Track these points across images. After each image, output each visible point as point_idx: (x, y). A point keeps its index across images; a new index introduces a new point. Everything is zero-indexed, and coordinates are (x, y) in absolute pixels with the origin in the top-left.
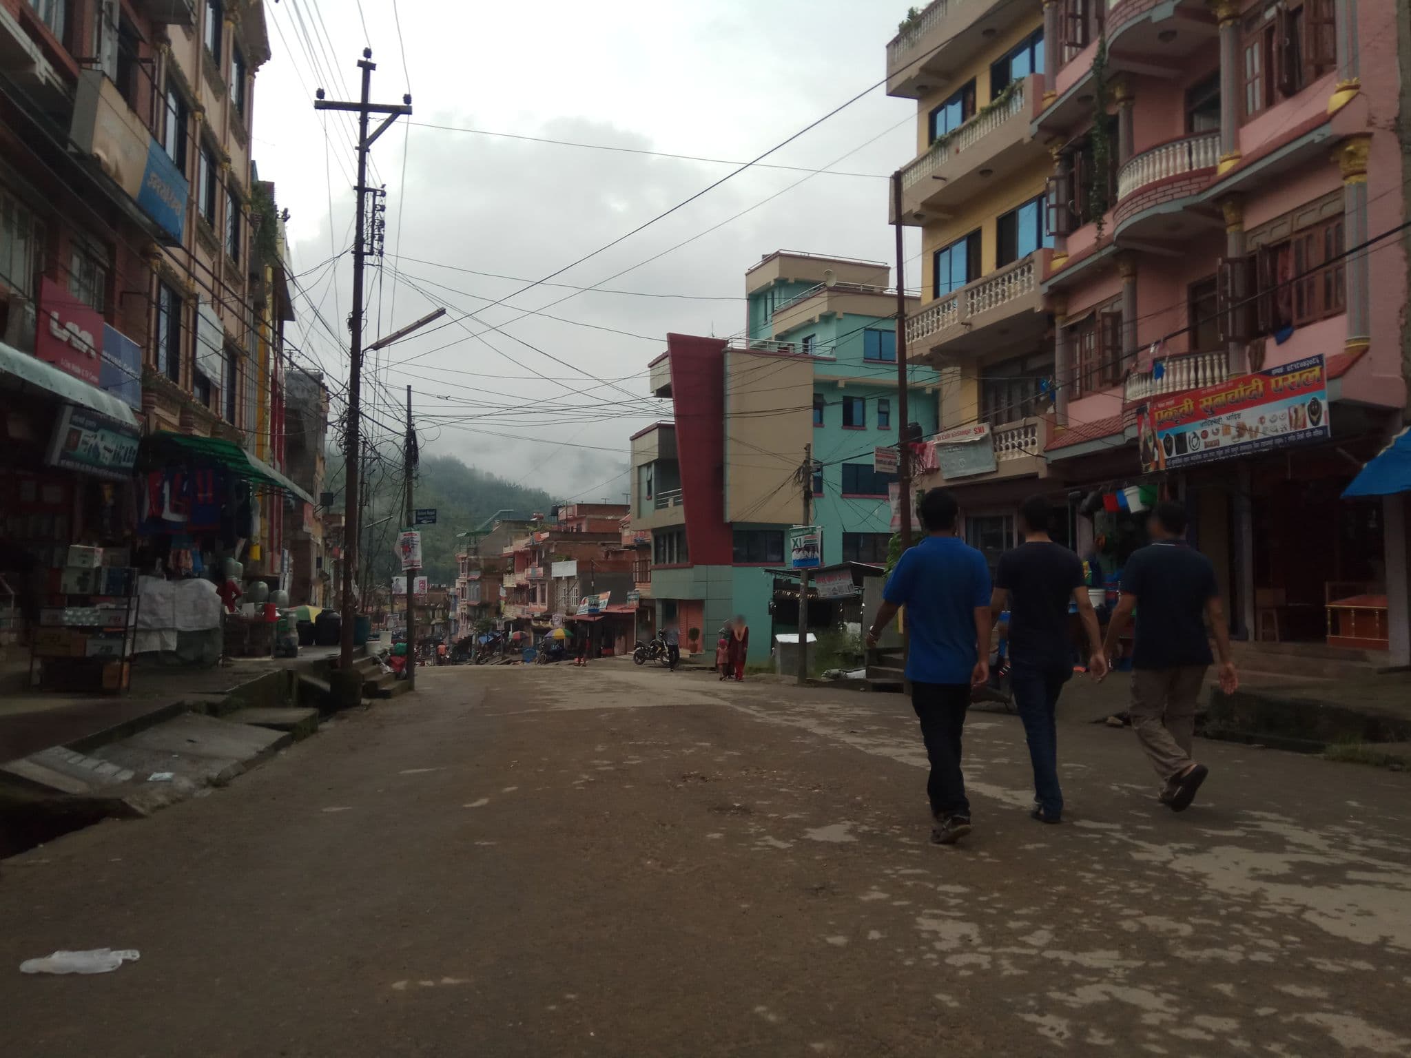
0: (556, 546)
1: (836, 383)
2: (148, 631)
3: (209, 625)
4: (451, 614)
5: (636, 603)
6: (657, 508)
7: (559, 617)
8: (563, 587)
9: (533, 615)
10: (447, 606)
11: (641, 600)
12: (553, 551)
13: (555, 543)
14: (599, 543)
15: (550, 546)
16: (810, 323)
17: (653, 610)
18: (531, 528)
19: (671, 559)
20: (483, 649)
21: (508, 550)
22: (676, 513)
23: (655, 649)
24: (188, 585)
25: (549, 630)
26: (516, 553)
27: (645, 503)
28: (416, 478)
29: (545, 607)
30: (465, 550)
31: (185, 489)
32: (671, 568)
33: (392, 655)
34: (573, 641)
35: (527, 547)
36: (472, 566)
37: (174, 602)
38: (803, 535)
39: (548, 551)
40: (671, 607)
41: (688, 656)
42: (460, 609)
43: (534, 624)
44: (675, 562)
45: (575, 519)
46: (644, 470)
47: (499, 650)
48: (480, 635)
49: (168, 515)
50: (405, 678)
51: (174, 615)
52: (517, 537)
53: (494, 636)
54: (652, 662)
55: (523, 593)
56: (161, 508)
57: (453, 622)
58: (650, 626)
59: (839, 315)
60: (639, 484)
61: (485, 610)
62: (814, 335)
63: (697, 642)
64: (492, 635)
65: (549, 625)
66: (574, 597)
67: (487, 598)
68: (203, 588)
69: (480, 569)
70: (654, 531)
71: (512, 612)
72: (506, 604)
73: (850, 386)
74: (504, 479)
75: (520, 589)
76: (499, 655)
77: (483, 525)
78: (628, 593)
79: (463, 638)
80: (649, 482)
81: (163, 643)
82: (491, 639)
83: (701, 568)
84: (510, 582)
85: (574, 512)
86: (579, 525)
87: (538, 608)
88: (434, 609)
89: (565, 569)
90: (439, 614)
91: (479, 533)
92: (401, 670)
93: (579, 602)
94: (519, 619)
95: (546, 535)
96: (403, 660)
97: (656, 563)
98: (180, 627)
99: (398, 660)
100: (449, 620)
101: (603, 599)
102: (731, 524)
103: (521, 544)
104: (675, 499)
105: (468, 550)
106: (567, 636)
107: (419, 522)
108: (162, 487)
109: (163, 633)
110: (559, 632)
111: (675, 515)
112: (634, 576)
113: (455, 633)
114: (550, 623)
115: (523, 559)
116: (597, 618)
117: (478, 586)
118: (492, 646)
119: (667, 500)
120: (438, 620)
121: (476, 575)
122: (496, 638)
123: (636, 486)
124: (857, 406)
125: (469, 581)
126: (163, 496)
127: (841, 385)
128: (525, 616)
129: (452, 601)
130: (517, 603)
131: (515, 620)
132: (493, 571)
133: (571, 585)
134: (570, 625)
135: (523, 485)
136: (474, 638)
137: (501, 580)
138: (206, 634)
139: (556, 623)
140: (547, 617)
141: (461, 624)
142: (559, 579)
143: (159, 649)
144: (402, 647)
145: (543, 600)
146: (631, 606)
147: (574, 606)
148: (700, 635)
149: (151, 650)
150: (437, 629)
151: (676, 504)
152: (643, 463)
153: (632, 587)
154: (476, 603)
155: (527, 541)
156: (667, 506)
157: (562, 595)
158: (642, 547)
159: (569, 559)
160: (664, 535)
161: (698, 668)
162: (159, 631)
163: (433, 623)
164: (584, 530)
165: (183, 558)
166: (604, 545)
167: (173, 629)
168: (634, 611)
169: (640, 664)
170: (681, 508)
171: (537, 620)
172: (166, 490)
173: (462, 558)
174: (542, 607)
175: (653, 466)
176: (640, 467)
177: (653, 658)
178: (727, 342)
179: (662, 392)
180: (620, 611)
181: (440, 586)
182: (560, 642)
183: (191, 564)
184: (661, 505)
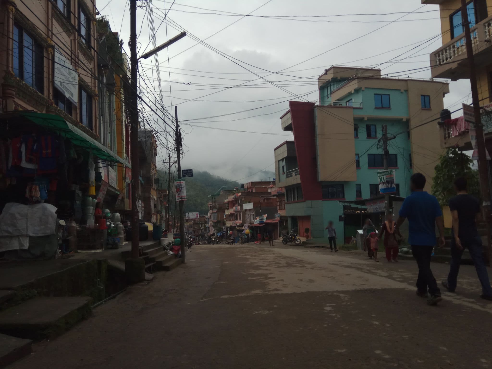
0: (244, 198)
1: (363, 118)
2: (11, 237)
3: (49, 232)
4: (207, 225)
5: (278, 218)
6: (288, 177)
7: (247, 225)
8: (248, 214)
9: (237, 225)
10: (206, 223)
11: (281, 217)
12: (243, 200)
13: (244, 197)
14: (260, 196)
15: (242, 198)
16: (350, 94)
17: (286, 221)
18: (235, 192)
19: (294, 198)
20: (219, 238)
21: (226, 201)
22: (296, 178)
23: (292, 237)
24: (37, 207)
25: (243, 230)
26: (229, 201)
27: (281, 175)
28: (182, 154)
29: (241, 222)
30: (211, 202)
31: (35, 148)
32: (294, 203)
33: (173, 245)
34: (253, 234)
35: (233, 199)
36: (214, 207)
37: (27, 219)
38: (385, 175)
39: (241, 200)
40: (294, 219)
41: (305, 241)
42: (210, 223)
43: (237, 228)
44: (296, 200)
45: (250, 188)
46: (281, 162)
47: (225, 238)
48: (218, 233)
49: (24, 164)
50: (180, 257)
51: (27, 227)
52: (230, 195)
53: (223, 233)
54: (290, 243)
55: (233, 216)
56: (20, 160)
57: (208, 228)
58: (286, 228)
59: (363, 89)
60: (279, 168)
61: (219, 223)
62: (351, 99)
63: (309, 234)
64: (222, 233)
65: (243, 228)
66: (252, 217)
67: (219, 219)
68: (45, 209)
69: (217, 208)
70: (286, 188)
71: (229, 224)
72: (226, 221)
73: (370, 119)
74: (223, 178)
75: (231, 215)
76: (225, 240)
77: (217, 192)
78: (275, 214)
79: (212, 234)
80: (283, 167)
81: (21, 245)
82: (222, 234)
83: (309, 202)
84: (228, 212)
85: (250, 185)
86: (252, 190)
87: (239, 222)
88: (201, 224)
89: (248, 206)
90: (203, 225)
91: (215, 195)
92: (178, 253)
93: (255, 219)
94: (231, 226)
95: (240, 194)
96: (179, 247)
97: (287, 201)
98: (31, 234)
99: (176, 248)
100: (207, 228)
101: (265, 217)
102: (321, 182)
103: (231, 198)
104: (295, 173)
105: (212, 202)
106: (251, 233)
107: (184, 176)
108: (20, 147)
109: (21, 238)
110: (247, 231)
111: (296, 179)
112: (277, 207)
113: (209, 232)
114: (243, 227)
115: (232, 204)
116: (263, 225)
117: (216, 215)
118: (222, 237)
119: (292, 174)
120: (203, 228)
121: (215, 211)
122: (223, 234)
123: (278, 169)
124: (372, 128)
125: (213, 213)
126: (21, 152)
127: (366, 119)
128: (234, 225)
129: (207, 220)
130: (231, 220)
131: (230, 227)
132: (221, 209)
133: (251, 213)
134: (251, 228)
135: (230, 180)
136: (215, 234)
137: (224, 212)
138: (47, 237)
139: (246, 228)
140: (242, 225)
141: (211, 229)
142: (246, 210)
143: (18, 248)
144: (178, 241)
145: (240, 219)
146: (277, 219)
147: (253, 220)
148: (310, 231)
149: (13, 249)
150: (203, 231)
151: (296, 175)
152: (280, 159)
153: (276, 212)
154: (215, 221)
155: (233, 196)
156: (292, 176)
157: (248, 217)
158: (280, 195)
159: (249, 202)
160: (290, 189)
161: (316, 247)
162: (18, 236)
163: (201, 229)
164: (254, 191)
165: (34, 191)
166: (262, 197)
167: (27, 236)
168: (278, 222)
169: (285, 244)
170: (298, 176)
171: (238, 226)
172: (23, 149)
173: (210, 205)
174: (240, 221)
175: (285, 160)
176: (279, 161)
177: (291, 241)
178: (315, 103)
179: (287, 129)
180: (272, 222)
181: (203, 215)
182: (247, 235)
183: (39, 194)
184: (289, 175)
